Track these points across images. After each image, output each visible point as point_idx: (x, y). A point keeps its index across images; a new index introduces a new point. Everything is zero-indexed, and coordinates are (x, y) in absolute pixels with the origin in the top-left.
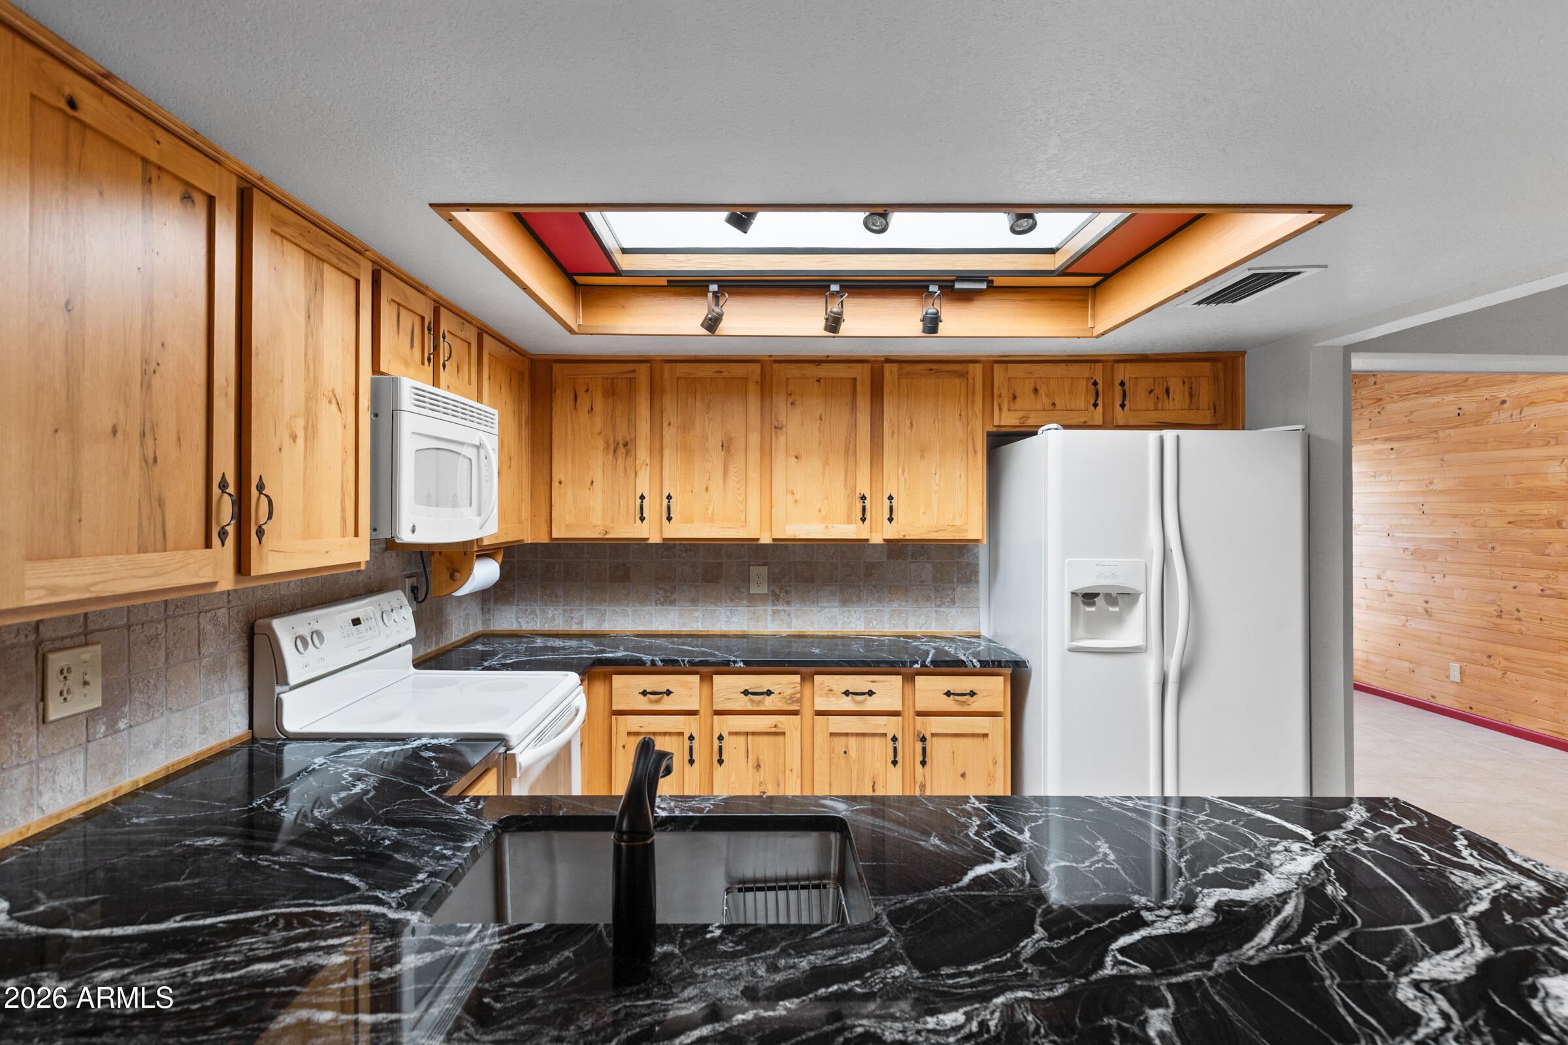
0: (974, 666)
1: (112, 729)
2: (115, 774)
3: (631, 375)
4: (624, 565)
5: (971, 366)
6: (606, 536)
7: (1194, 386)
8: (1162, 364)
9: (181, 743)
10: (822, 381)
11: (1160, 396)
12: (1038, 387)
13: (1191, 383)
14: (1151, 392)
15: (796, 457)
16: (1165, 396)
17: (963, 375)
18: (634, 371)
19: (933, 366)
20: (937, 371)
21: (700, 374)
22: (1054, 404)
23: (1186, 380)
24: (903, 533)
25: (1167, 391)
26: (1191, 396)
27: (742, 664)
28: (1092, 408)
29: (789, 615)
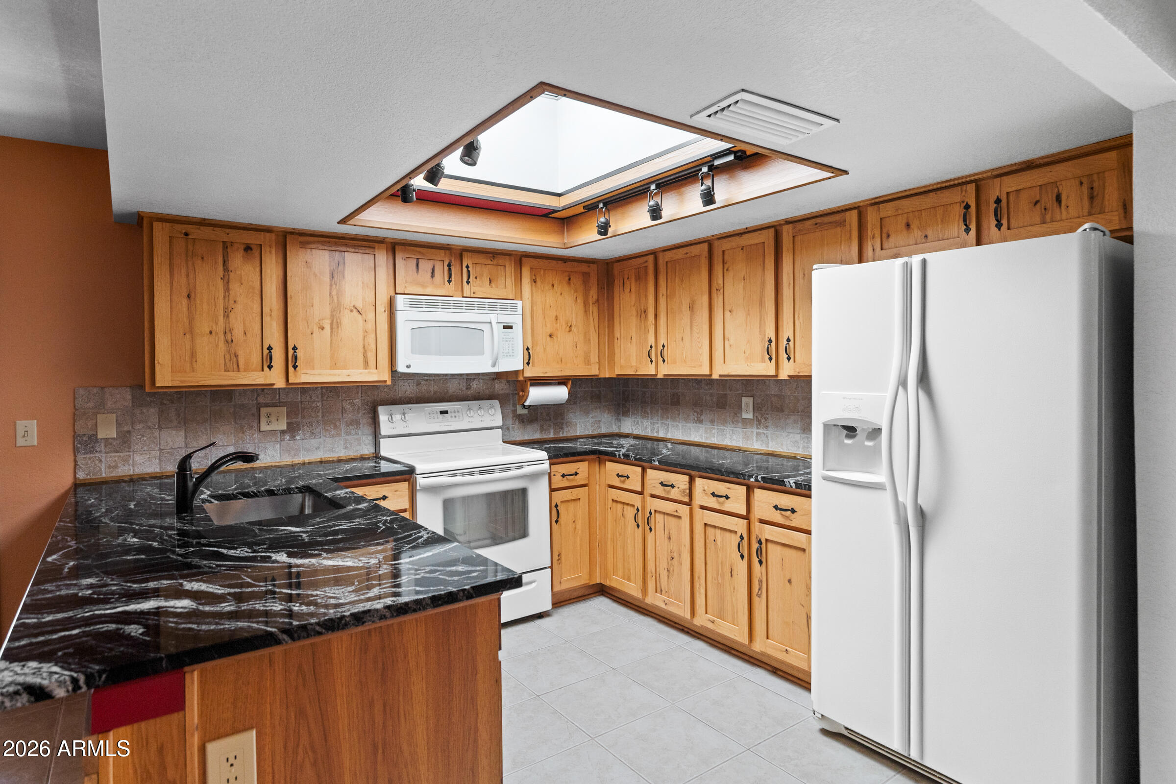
0: (791, 486)
1: (293, 437)
2: (295, 455)
3: (646, 265)
4: (677, 393)
5: (848, 213)
6: (637, 373)
7: (1096, 185)
8: (1048, 169)
9: (332, 451)
10: (745, 248)
11: (1048, 206)
12: (910, 223)
13: (1092, 182)
14: (1036, 203)
15: (730, 311)
16: (1055, 204)
17: (842, 224)
18: (647, 261)
19: (818, 220)
20: (821, 224)
21: (677, 257)
22: (926, 236)
23: (1085, 180)
24: (798, 370)
25: (1058, 199)
26: (1092, 198)
27: (657, 463)
28: (964, 233)
29: (767, 437)
